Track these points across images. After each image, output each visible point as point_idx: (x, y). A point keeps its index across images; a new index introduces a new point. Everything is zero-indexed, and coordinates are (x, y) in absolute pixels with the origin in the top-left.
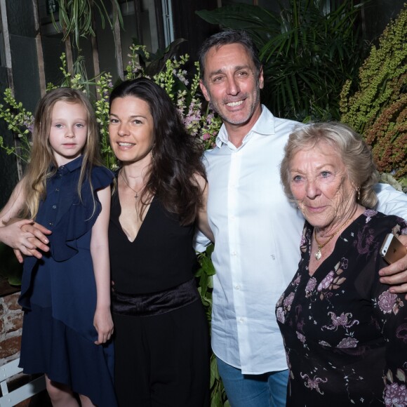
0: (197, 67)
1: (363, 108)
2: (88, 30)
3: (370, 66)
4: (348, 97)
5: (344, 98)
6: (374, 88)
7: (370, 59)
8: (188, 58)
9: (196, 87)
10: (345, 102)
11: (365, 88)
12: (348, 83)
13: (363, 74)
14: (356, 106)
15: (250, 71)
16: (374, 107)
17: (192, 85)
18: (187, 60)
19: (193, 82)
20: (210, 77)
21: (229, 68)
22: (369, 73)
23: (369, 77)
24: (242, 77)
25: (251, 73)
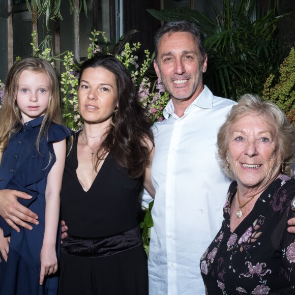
0: (146, 54)
1: (282, 98)
2: (57, 14)
3: (289, 64)
4: (270, 87)
5: (266, 88)
6: (292, 81)
7: (289, 58)
8: (140, 46)
9: (144, 71)
10: (267, 92)
11: (283, 82)
12: (272, 76)
13: (283, 70)
14: (276, 95)
15: (195, 55)
16: (291, 97)
17: (142, 69)
18: (138, 47)
19: (142, 67)
20: (162, 57)
21: (178, 52)
22: (288, 69)
23: (287, 72)
24: (188, 60)
25: (196, 58)
